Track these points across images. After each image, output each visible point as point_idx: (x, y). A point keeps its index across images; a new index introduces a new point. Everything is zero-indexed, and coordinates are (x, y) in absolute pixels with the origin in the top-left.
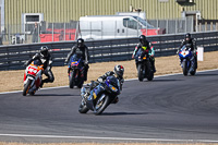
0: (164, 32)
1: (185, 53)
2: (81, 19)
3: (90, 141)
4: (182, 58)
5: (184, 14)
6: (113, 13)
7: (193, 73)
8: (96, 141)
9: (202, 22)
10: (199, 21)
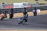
0: (32, 6)
1: (34, 11)
2: (14, 3)
3: (16, 30)
4: (33, 12)
5: (36, 3)
6: (21, 2)
7: (36, 15)
8: (17, 30)
9: (40, 4)
10: (39, 4)
